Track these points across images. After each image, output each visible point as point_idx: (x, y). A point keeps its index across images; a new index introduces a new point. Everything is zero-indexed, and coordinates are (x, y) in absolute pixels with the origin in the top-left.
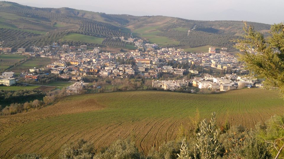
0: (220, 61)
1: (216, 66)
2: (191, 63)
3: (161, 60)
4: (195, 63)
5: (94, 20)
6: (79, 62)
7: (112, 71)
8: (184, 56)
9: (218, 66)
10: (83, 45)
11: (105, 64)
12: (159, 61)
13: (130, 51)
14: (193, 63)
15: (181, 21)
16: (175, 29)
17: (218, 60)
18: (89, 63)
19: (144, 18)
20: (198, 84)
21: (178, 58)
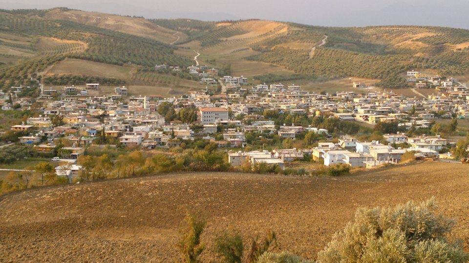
0: (374, 108)
1: (366, 118)
2: (314, 114)
3: (252, 109)
4: (322, 113)
5: (120, 31)
6: (80, 117)
7: (147, 134)
8: (301, 100)
9: (370, 119)
10: (91, 83)
11: (134, 121)
12: (247, 110)
13: (190, 93)
14: (317, 113)
15: (296, 29)
16: (285, 46)
17: (369, 107)
18: (101, 118)
19: (222, 24)
20: (323, 156)
21: (288, 105)
